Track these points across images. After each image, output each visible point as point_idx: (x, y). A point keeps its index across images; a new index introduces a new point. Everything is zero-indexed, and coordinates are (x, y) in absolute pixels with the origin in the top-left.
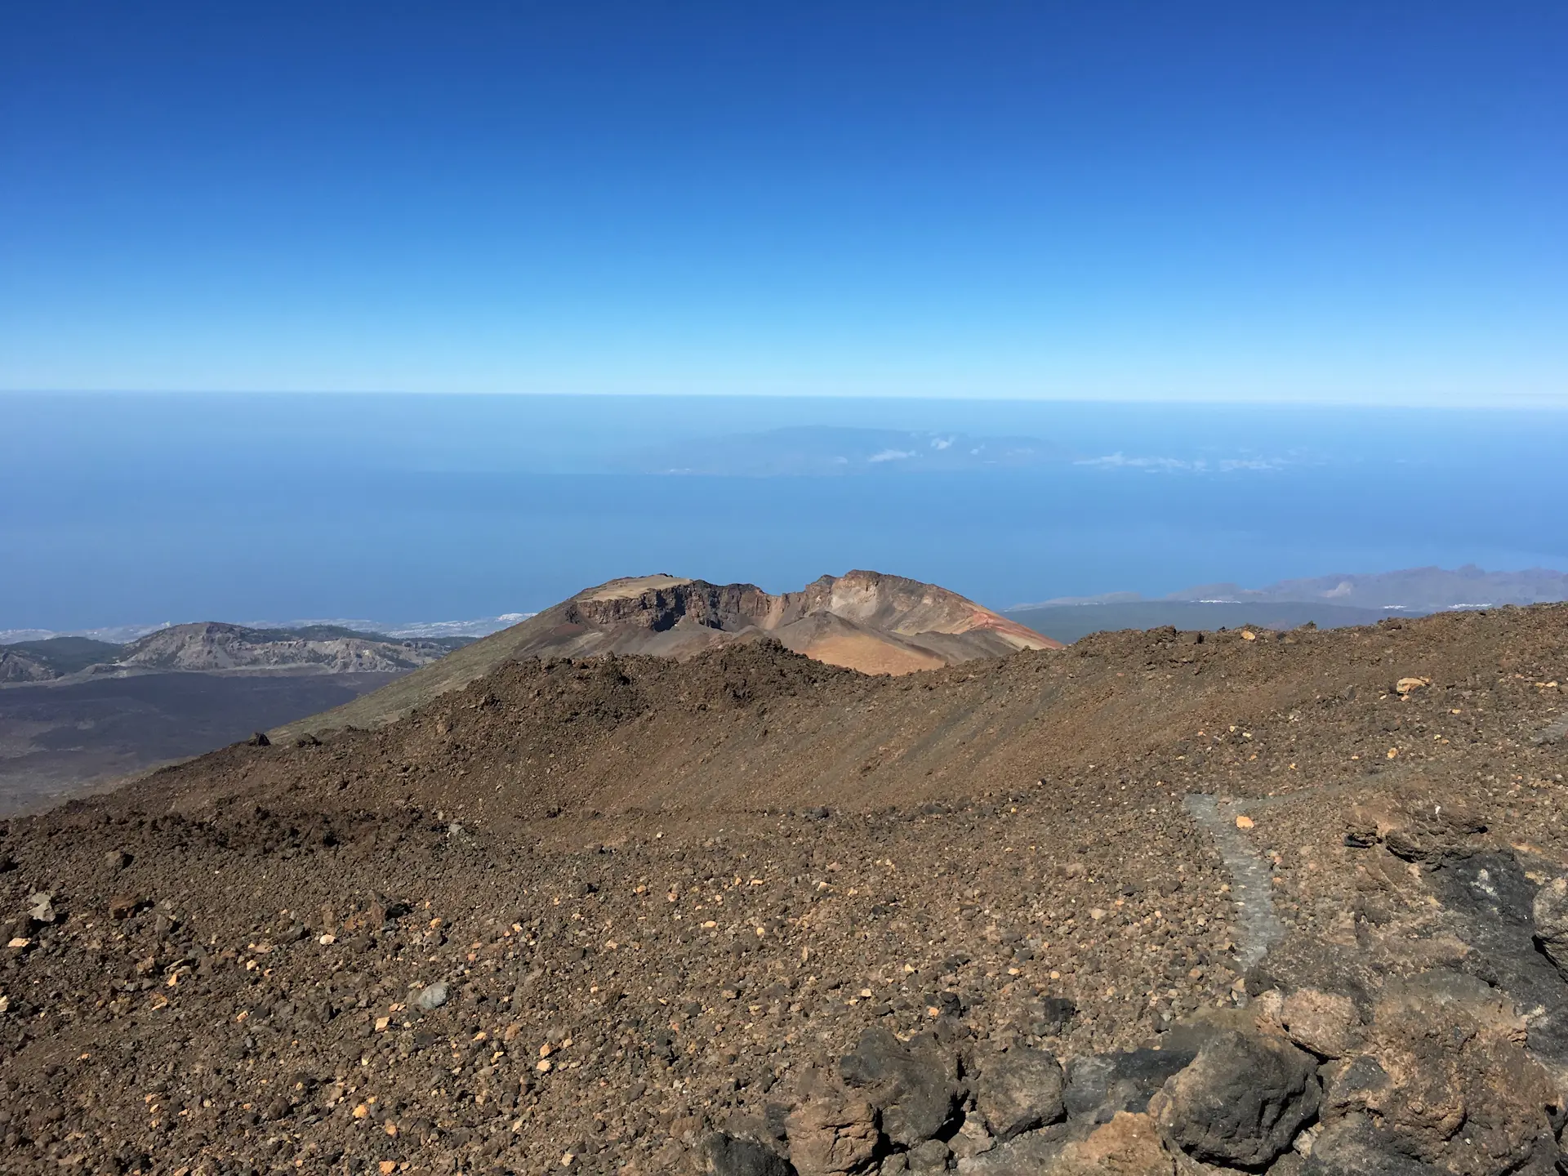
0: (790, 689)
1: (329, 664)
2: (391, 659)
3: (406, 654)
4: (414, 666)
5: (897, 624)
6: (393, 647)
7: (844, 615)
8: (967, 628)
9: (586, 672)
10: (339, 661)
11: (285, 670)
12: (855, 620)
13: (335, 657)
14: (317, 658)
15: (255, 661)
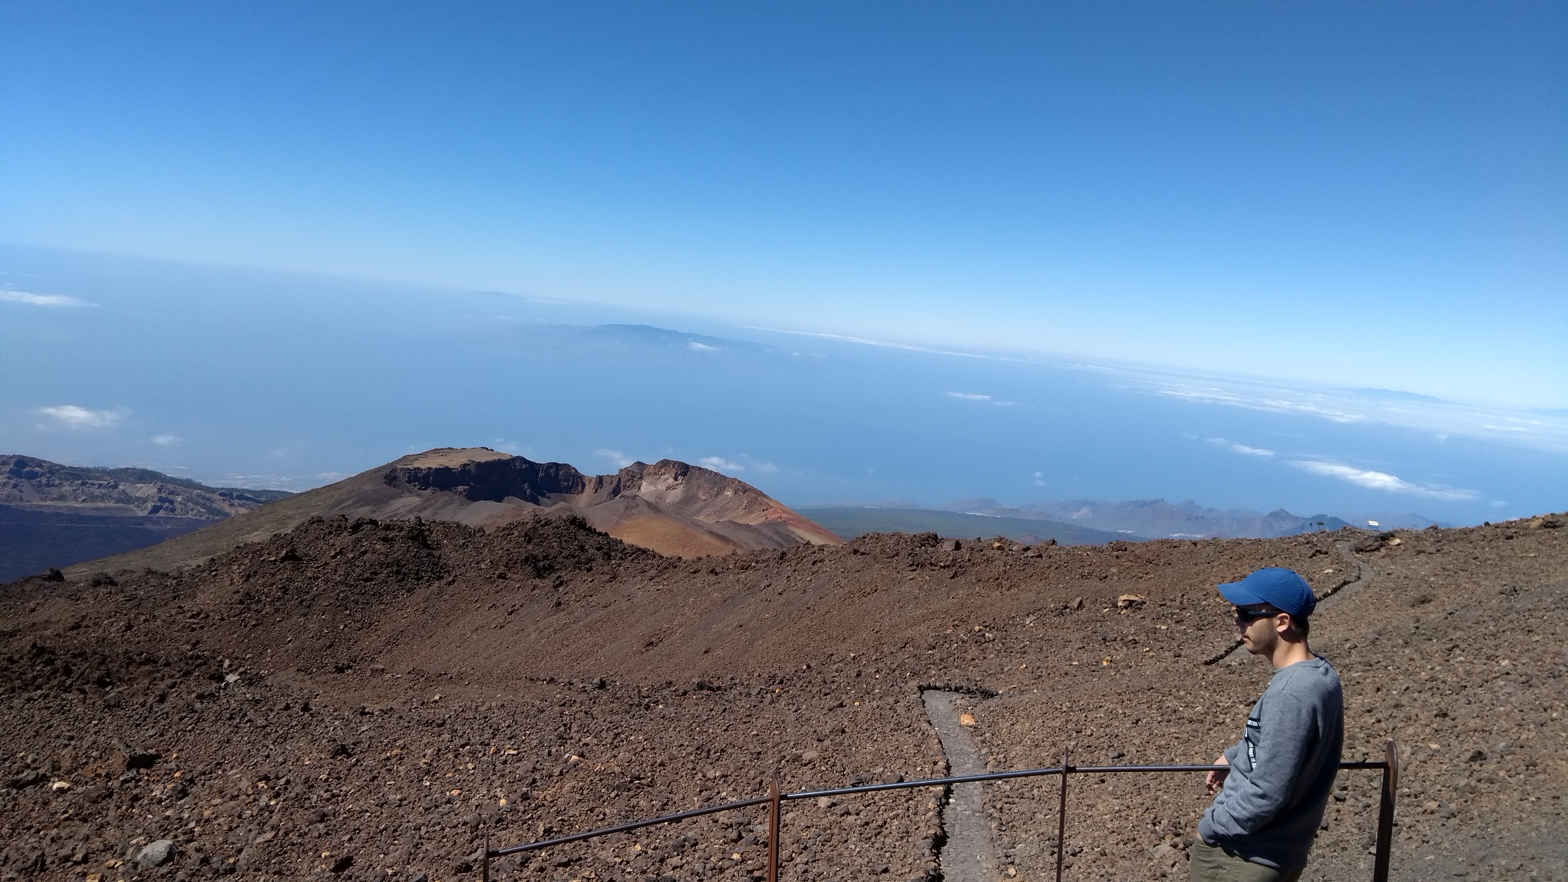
0: (586, 565)
1: (138, 506)
2: (204, 506)
3: (221, 504)
4: (227, 515)
5: (699, 512)
6: (207, 495)
7: (652, 500)
8: (763, 520)
9: (391, 534)
10: (150, 505)
11: (92, 509)
12: (661, 506)
13: (145, 501)
14: (127, 499)
15: (62, 498)
